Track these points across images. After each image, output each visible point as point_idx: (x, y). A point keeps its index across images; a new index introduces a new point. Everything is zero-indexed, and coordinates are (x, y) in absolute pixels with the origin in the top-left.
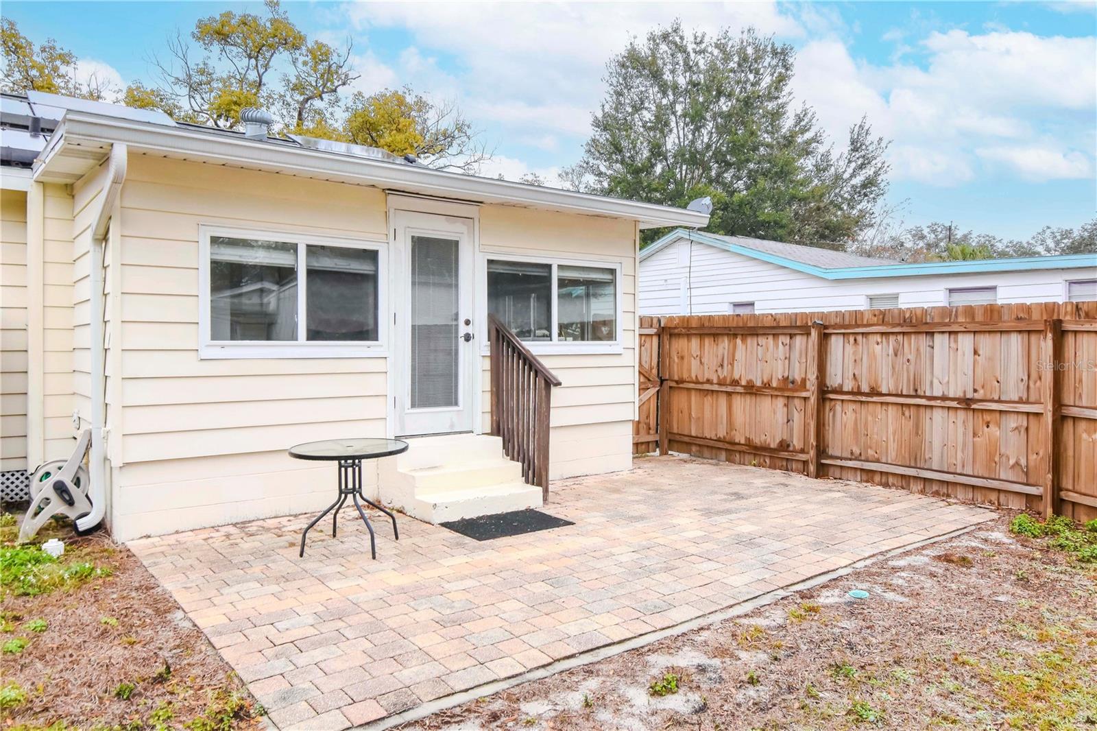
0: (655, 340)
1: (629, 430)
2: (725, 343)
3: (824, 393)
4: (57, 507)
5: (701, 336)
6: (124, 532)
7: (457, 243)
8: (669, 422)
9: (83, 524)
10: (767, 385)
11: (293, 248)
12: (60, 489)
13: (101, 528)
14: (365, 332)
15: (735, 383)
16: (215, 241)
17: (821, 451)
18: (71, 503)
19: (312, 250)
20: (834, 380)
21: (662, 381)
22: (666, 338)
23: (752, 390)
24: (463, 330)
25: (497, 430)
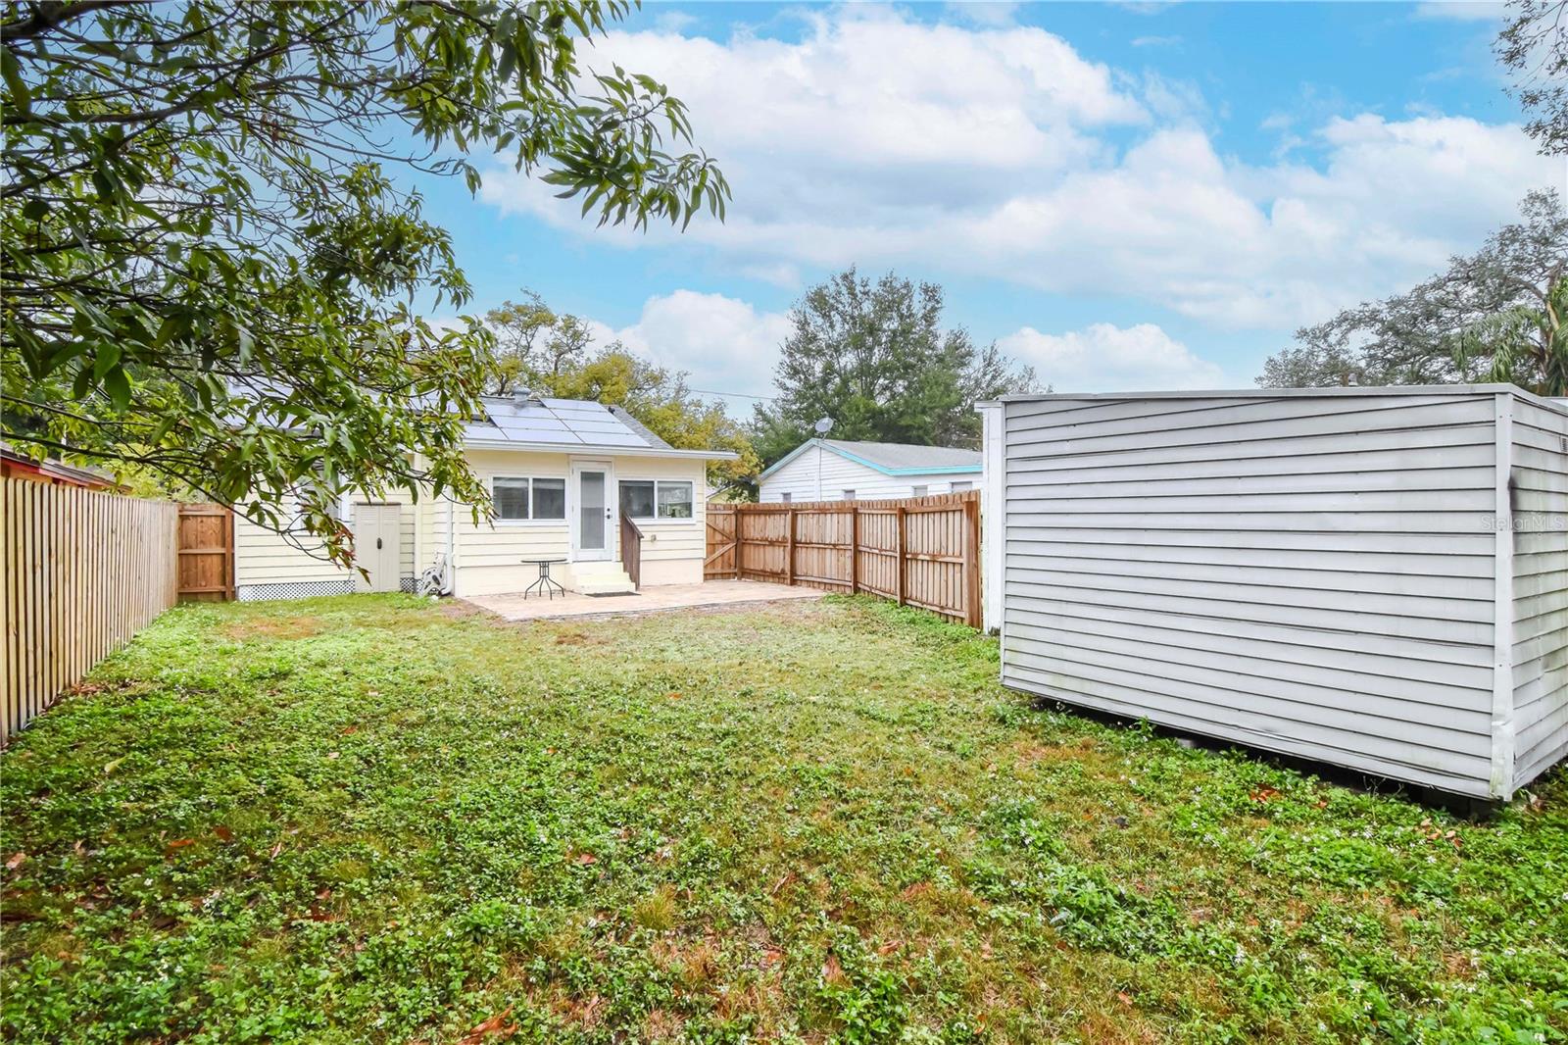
0: (733, 517)
1: (700, 565)
2: (763, 517)
3: (795, 543)
4: (433, 585)
5: (755, 514)
6: (459, 594)
7: (603, 474)
8: (742, 562)
9: (444, 592)
10: (777, 541)
11: (527, 480)
12: (435, 578)
13: (449, 594)
14: (560, 513)
15: (767, 540)
16: (495, 479)
17: (793, 573)
18: (439, 584)
19: (535, 480)
20: (798, 538)
21: (738, 540)
22: (739, 516)
23: (772, 543)
24: (606, 513)
25: (622, 560)
